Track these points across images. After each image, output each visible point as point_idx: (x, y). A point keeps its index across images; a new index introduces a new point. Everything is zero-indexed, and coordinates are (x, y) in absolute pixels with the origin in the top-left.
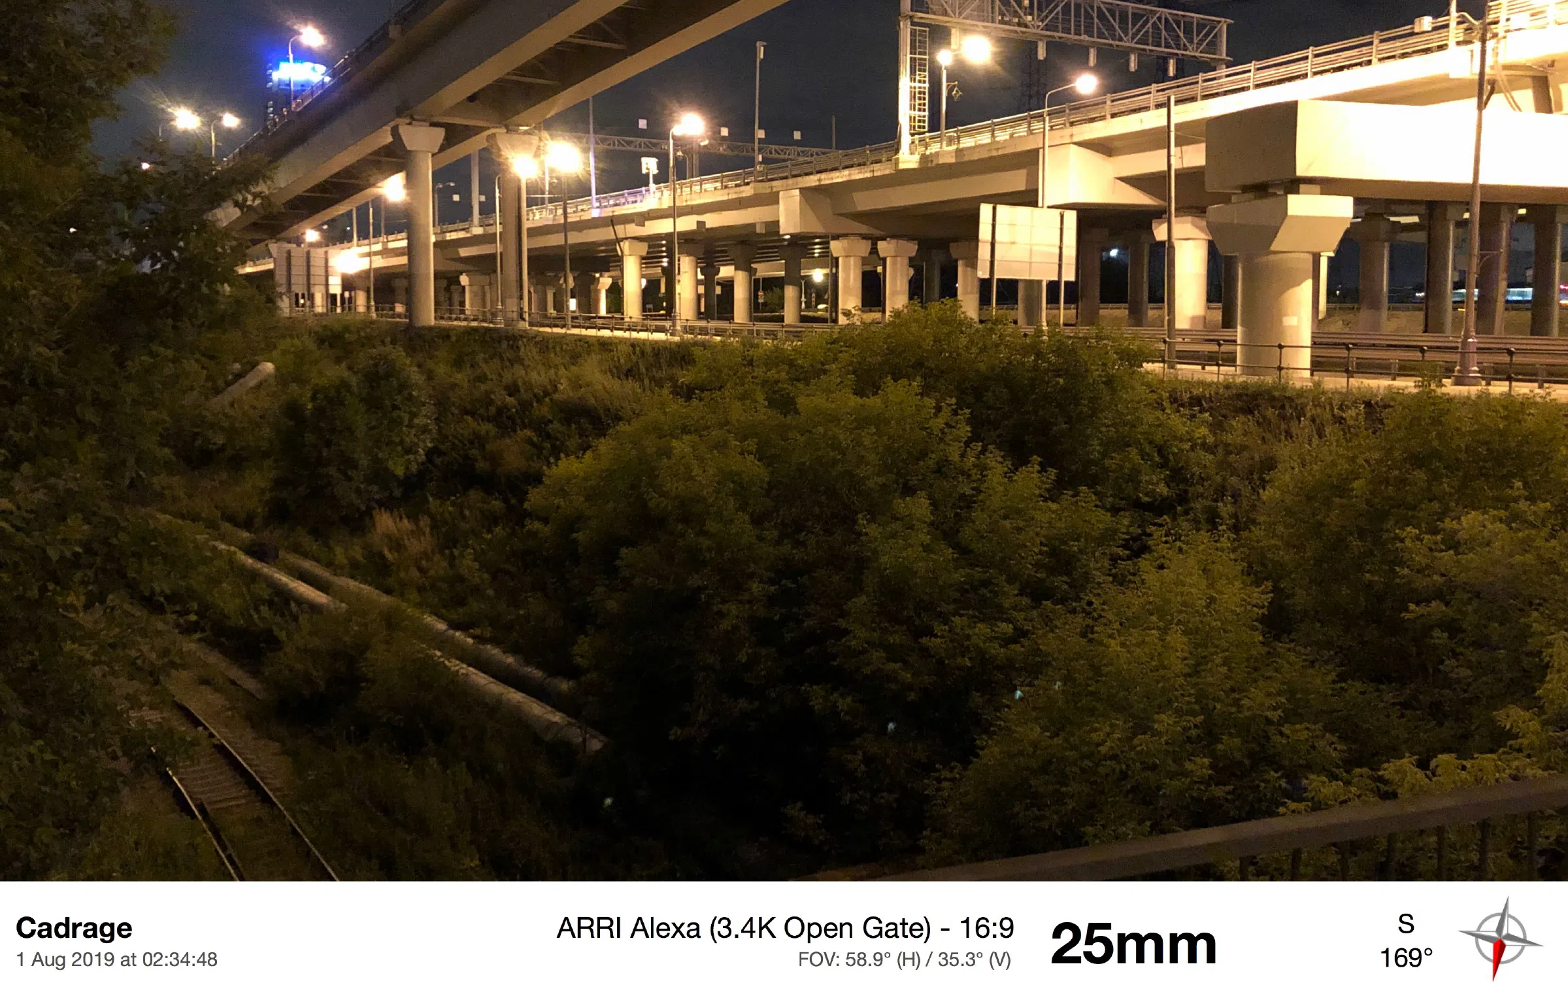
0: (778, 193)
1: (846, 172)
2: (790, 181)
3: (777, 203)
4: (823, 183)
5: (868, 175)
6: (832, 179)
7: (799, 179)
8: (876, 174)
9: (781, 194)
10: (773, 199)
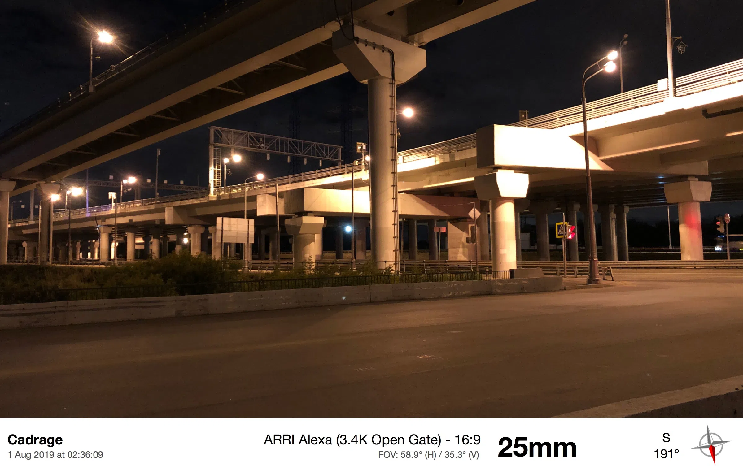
0: (165, 208)
1: (191, 200)
2: (169, 203)
3: (164, 212)
4: (182, 204)
5: (199, 202)
6: (186, 203)
7: (173, 203)
8: (202, 202)
9: (166, 208)
10: (163, 210)
